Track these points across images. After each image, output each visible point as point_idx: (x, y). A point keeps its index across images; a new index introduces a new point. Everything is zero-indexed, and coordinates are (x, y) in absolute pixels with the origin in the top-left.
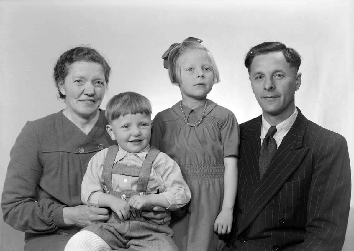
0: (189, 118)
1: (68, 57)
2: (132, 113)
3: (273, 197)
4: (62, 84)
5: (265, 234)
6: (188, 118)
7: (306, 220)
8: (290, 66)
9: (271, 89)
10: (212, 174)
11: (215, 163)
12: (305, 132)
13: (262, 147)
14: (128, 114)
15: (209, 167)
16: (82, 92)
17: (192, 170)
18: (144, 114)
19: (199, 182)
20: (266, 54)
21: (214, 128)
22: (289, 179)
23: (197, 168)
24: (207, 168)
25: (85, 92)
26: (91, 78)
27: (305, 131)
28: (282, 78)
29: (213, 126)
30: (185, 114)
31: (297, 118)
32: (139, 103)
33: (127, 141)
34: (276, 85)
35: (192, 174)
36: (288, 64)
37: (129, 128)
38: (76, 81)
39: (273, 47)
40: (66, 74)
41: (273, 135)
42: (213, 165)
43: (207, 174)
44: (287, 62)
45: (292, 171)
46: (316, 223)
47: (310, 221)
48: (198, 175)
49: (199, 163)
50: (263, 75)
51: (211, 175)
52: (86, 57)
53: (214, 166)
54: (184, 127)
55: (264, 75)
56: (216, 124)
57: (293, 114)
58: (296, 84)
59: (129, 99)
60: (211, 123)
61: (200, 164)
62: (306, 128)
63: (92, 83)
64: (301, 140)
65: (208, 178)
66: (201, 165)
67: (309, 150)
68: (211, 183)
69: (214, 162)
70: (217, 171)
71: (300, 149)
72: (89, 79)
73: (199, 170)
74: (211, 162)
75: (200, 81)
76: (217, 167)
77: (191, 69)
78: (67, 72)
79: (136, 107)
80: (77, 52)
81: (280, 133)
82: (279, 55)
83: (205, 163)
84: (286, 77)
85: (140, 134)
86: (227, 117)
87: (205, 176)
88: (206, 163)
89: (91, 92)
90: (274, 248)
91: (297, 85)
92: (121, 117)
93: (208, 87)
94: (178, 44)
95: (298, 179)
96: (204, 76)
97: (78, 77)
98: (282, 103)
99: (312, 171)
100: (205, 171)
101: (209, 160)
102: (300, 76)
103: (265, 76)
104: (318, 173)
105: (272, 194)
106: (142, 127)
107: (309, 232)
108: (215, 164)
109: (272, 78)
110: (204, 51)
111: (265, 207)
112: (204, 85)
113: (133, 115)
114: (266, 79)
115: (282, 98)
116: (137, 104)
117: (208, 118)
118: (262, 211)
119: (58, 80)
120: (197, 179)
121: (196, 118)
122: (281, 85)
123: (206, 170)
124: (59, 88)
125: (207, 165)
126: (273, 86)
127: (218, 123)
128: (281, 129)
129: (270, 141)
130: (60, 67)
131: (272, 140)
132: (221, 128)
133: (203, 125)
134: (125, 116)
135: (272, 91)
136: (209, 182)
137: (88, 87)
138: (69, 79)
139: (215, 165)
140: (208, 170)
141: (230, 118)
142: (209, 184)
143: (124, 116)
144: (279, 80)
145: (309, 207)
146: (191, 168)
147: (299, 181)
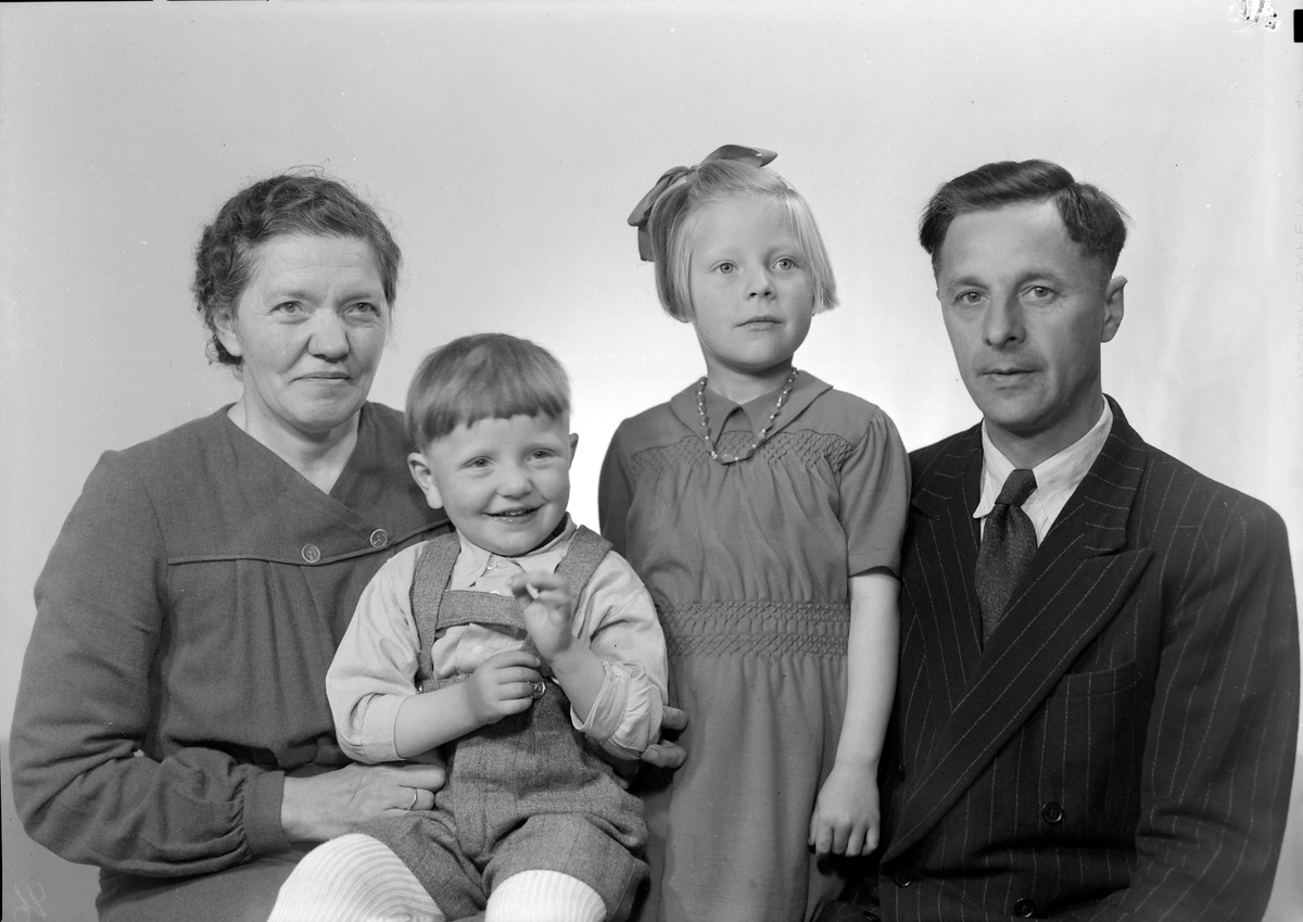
0: (723, 437)
1: (246, 217)
2: (499, 415)
3: (1020, 728)
4: (226, 317)
5: (987, 861)
6: (720, 434)
7: (1136, 813)
8: (1083, 254)
9: (1010, 343)
10: (795, 637)
11: (807, 598)
12: (1136, 492)
13: (982, 547)
14: (483, 416)
15: (784, 611)
16: (302, 346)
17: (722, 621)
18: (542, 416)
19: (742, 667)
20: (994, 209)
21: (814, 471)
22: (1078, 663)
23: (741, 614)
24: (778, 614)
25: (313, 347)
26: (331, 295)
27: (1138, 488)
28: (1051, 301)
29: (810, 463)
30: (710, 422)
31: (1109, 438)
32: (523, 379)
33: (483, 511)
34: (1027, 328)
35: (720, 634)
36: (1074, 249)
37: (490, 467)
38: (277, 308)
39: (1021, 185)
40: (241, 283)
41: (1023, 503)
42: (800, 606)
43: (773, 636)
44: (1070, 240)
45: (1087, 633)
46: (1174, 825)
47: (1150, 815)
48: (743, 640)
49: (748, 597)
50: (981, 290)
51: (789, 643)
52: (311, 215)
53: (802, 609)
54: (705, 467)
55: (985, 287)
56: (822, 455)
57: (1096, 427)
58: (1107, 317)
59: (490, 362)
60: (803, 451)
61: (751, 600)
62: (1142, 478)
63: (338, 312)
64: (1124, 520)
65: (777, 653)
66: (754, 604)
67: (1151, 558)
68: (787, 672)
69: (803, 596)
70: (816, 631)
71: (1117, 551)
72: (326, 296)
73: (745, 621)
74: (791, 597)
75: (759, 308)
76: (817, 616)
77: (727, 267)
78: (245, 275)
79: (513, 392)
80: (275, 198)
81: (1049, 497)
82: (1045, 213)
83: (769, 597)
84: (1064, 297)
85: (529, 488)
86: (862, 432)
87: (767, 643)
88: (775, 597)
89: (334, 345)
90: (1018, 910)
91: (1108, 321)
92: (460, 429)
93: (789, 328)
94: (687, 172)
95: (1111, 662)
96: (772, 289)
97: (285, 294)
98: (1052, 394)
99: (1161, 636)
100: (769, 626)
101: (784, 586)
102: (1120, 288)
103: (989, 293)
104: (1185, 642)
105: (1017, 716)
106: (534, 461)
107: (1150, 855)
108: (808, 603)
109: (1012, 302)
110: (773, 200)
111: (991, 763)
112: (774, 322)
113: (503, 422)
114: (991, 304)
115: (1051, 376)
116: (518, 384)
117: (792, 436)
118: (978, 778)
119: (210, 302)
120: (737, 655)
121: (749, 435)
122: (1048, 323)
123: (773, 622)
124: (214, 329)
125: (779, 605)
126: (1017, 333)
127: (829, 451)
128: (1052, 482)
129: (1013, 522)
130: (219, 256)
131: (1019, 520)
132: (840, 470)
133: (773, 460)
134: (475, 425)
135: (1013, 350)
136: (780, 667)
137: (325, 329)
138: (252, 301)
139: (810, 606)
140: (781, 624)
141: (875, 435)
142: (782, 676)
143: (470, 425)
144: (1041, 310)
145: (1151, 768)
146: (718, 613)
147: (1112, 672)
